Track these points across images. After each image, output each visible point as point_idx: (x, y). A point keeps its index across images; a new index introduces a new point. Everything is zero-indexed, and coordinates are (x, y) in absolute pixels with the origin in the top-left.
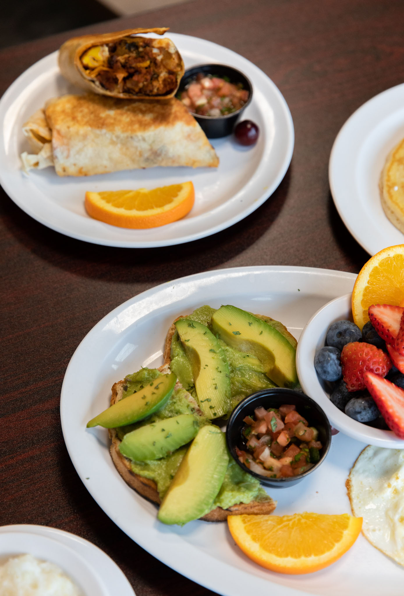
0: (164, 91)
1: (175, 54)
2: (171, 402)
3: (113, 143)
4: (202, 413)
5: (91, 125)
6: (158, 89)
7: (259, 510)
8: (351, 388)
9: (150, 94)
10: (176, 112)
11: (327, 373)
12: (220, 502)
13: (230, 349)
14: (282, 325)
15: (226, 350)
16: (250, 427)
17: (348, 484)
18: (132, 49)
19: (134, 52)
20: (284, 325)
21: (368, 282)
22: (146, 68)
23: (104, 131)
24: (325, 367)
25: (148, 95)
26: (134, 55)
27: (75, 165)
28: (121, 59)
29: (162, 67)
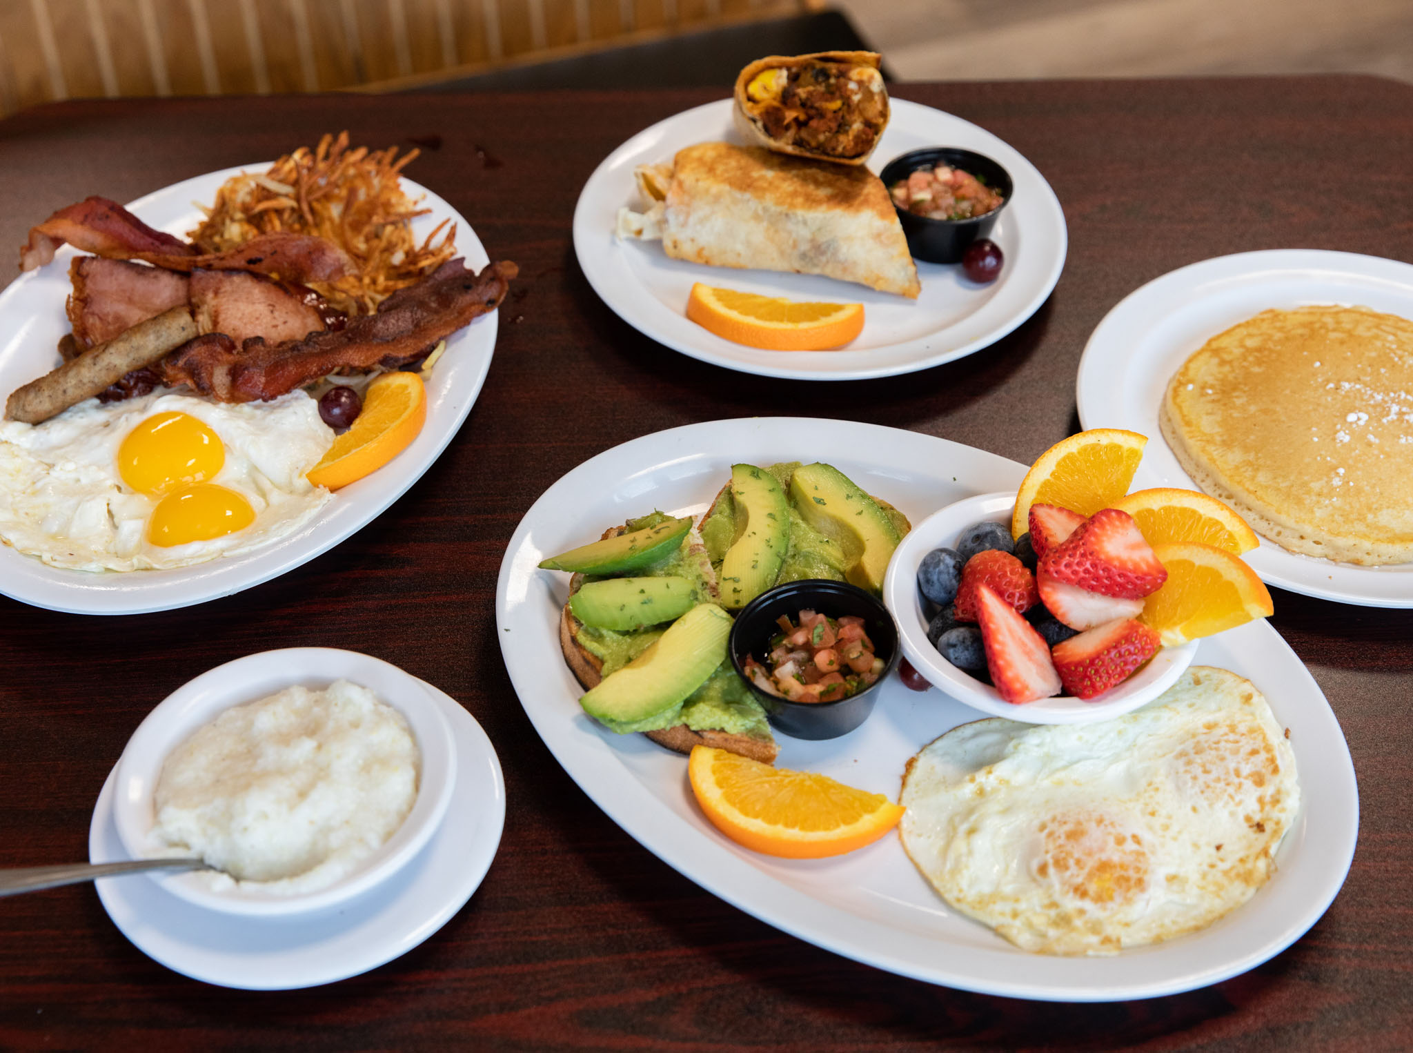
0: (853, 153)
1: (879, 94)
2: (675, 563)
3: (757, 217)
4: (718, 593)
5: (731, 184)
6: (844, 148)
7: (747, 750)
8: (961, 615)
9: (831, 153)
10: (868, 195)
11: (931, 583)
12: (687, 716)
13: (803, 525)
14: (905, 519)
15: (797, 523)
16: (785, 634)
17: (910, 764)
18: (820, 79)
19: (823, 85)
20: (908, 520)
21: (1052, 474)
22: (835, 112)
23: (747, 195)
24: (929, 572)
25: (828, 154)
26: (821, 88)
27: (693, 240)
28: (802, 92)
29: (857, 113)
